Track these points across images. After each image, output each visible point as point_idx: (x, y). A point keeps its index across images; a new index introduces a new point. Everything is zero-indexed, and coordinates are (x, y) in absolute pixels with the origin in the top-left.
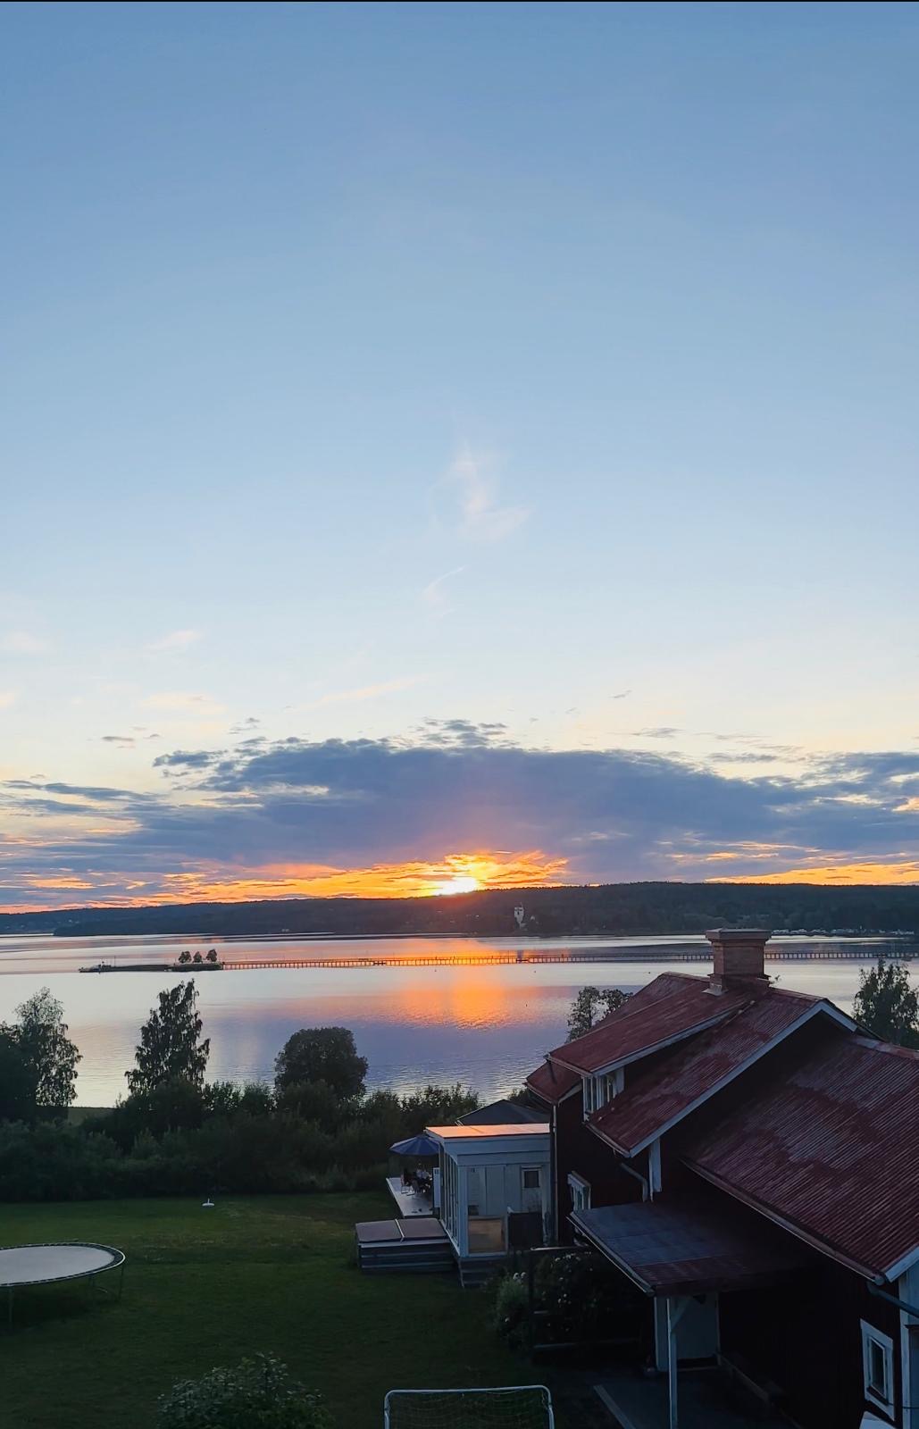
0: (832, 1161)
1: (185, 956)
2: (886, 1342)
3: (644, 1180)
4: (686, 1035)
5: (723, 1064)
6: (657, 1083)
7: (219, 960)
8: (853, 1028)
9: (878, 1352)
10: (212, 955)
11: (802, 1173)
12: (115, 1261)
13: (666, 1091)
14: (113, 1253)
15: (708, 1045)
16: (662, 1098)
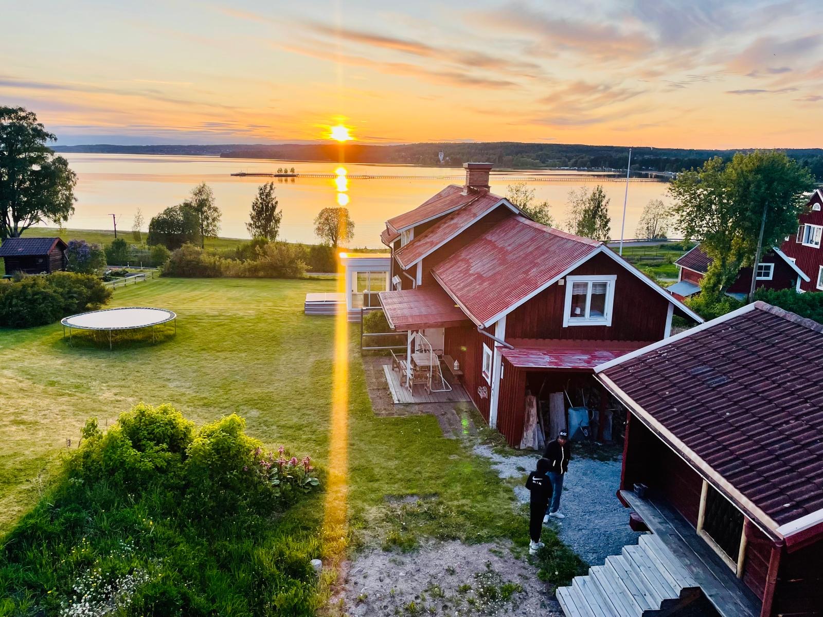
0: (484, 274)
1: (280, 170)
2: (490, 353)
3: (414, 280)
4: (443, 214)
5: (456, 227)
6: (426, 236)
7: (295, 174)
8: (517, 212)
9: (488, 356)
10: (292, 170)
11: (472, 278)
12: (171, 317)
13: (428, 240)
14: (171, 313)
15: (452, 219)
16: (426, 243)
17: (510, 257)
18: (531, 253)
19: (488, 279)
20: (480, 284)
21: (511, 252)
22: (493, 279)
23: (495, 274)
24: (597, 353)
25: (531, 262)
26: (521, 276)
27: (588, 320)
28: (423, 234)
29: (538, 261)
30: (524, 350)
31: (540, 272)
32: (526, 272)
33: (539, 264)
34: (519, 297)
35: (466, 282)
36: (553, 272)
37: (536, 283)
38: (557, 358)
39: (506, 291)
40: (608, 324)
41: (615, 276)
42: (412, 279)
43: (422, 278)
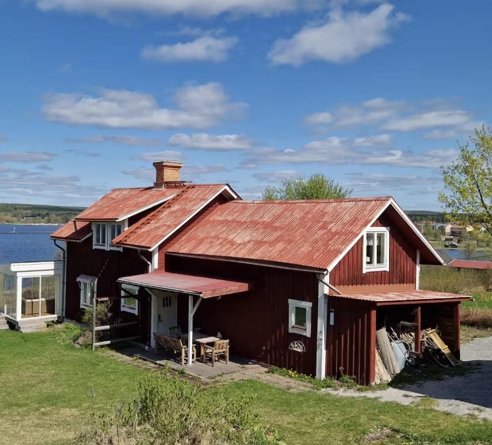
0: (262, 239)
2: (307, 305)
8: (235, 197)
9: (301, 310)
11: (250, 244)
16: (157, 227)
22: (283, 240)
23: (279, 237)
26: (321, 232)
27: (376, 268)
32: (324, 228)
35: (246, 249)
40: (387, 269)
41: (389, 228)
42: (149, 262)
43: (158, 261)
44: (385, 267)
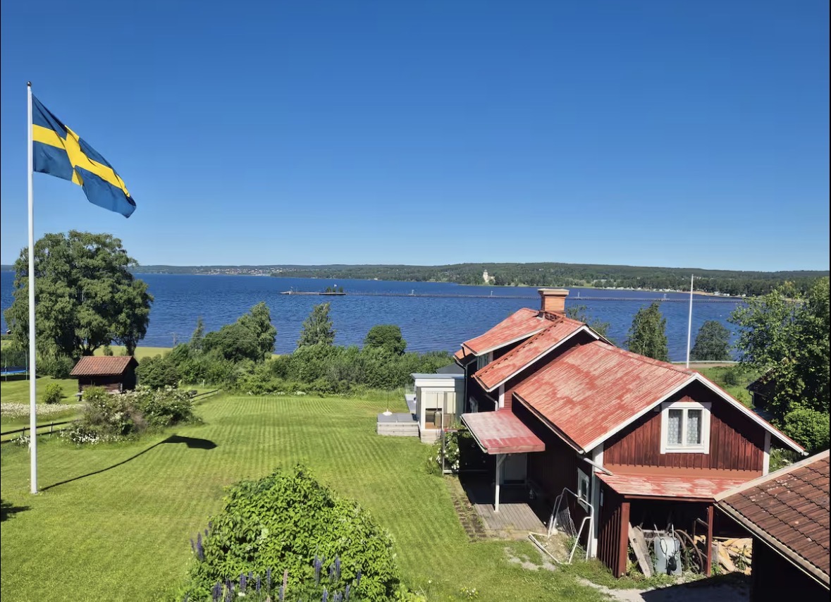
0: (574, 398)
2: (587, 478)
5: (537, 351)
8: (597, 338)
9: (584, 482)
11: (562, 402)
15: (531, 343)
16: (508, 366)
17: (598, 382)
18: (621, 378)
19: (580, 403)
20: (571, 409)
21: (598, 377)
22: (584, 403)
23: (585, 399)
24: (697, 482)
25: (623, 388)
26: (614, 402)
27: (686, 447)
28: (502, 357)
29: (631, 387)
30: (624, 477)
31: (636, 398)
32: (620, 397)
33: (632, 390)
34: (616, 422)
35: (556, 406)
36: (649, 399)
37: (632, 409)
38: (659, 485)
39: (601, 416)
40: (707, 451)
41: (710, 404)
42: (496, 402)
43: (505, 402)
44: (704, 448)
